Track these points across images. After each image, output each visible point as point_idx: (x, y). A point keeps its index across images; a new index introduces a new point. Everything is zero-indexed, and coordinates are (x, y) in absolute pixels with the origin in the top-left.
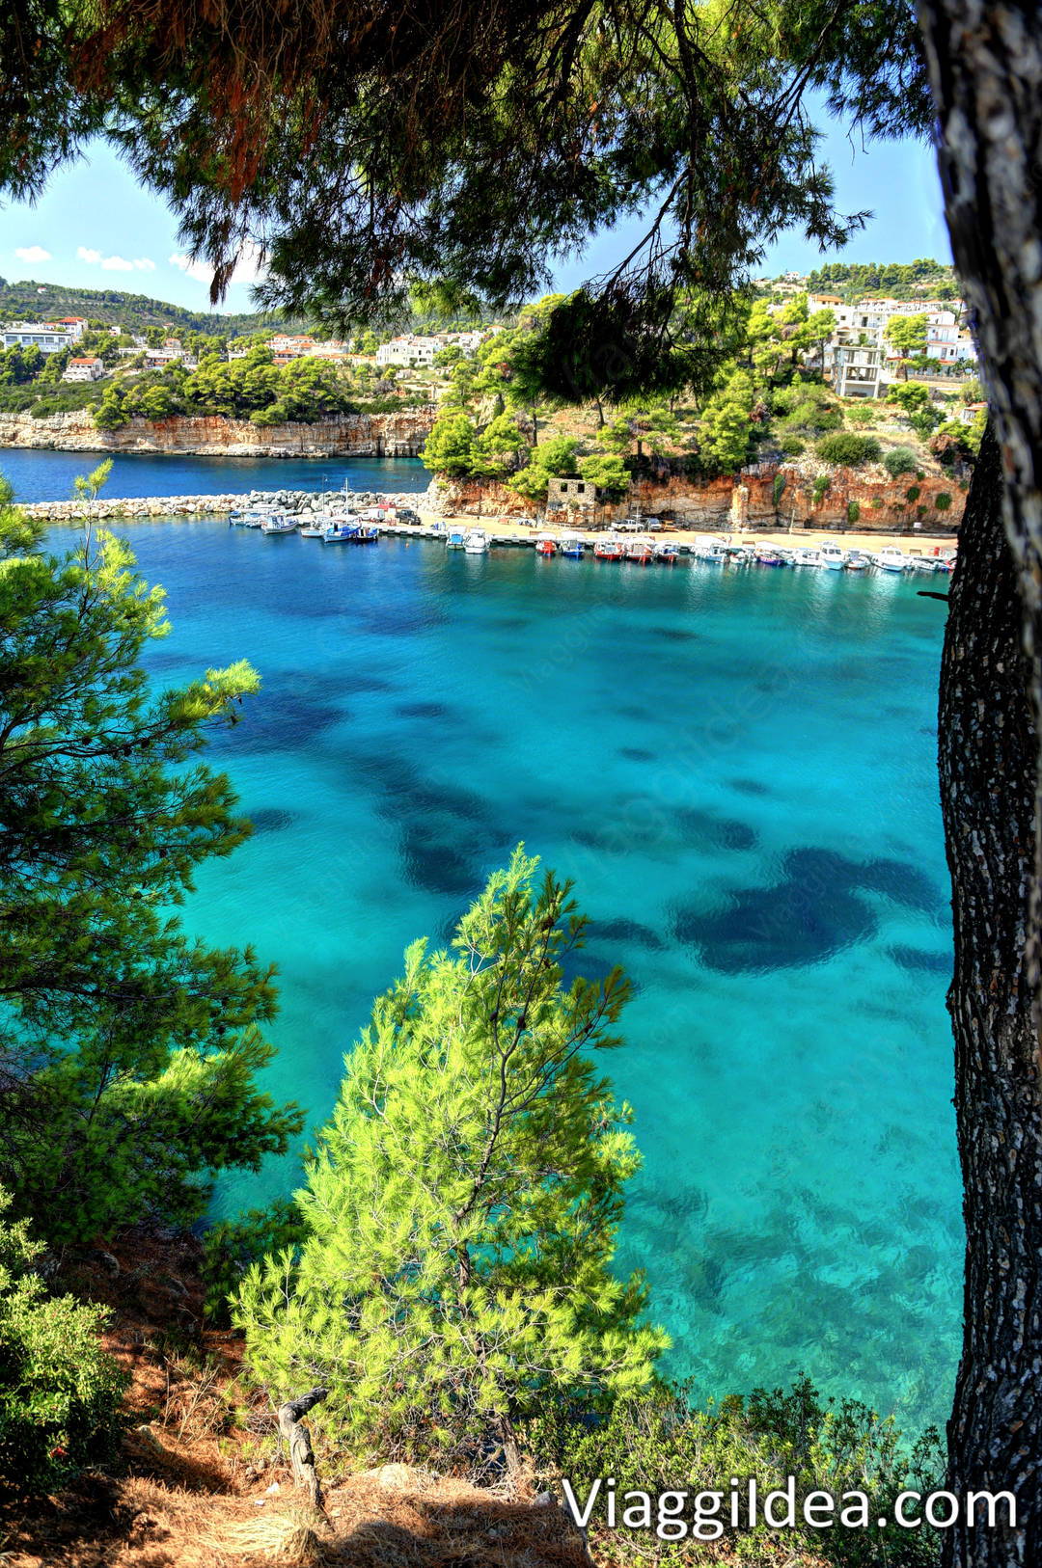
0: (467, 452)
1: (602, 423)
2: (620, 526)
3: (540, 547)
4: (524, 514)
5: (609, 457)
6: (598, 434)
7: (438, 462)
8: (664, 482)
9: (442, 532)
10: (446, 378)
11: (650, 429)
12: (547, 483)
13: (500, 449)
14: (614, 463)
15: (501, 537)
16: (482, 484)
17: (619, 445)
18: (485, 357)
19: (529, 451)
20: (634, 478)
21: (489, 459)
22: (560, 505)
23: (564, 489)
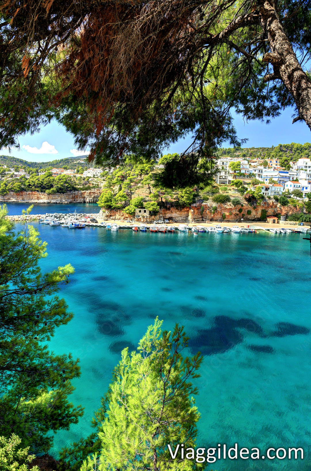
0: (111, 201)
1: (150, 193)
2: (157, 222)
3: (133, 228)
4: (128, 219)
5: (153, 202)
6: (149, 196)
7: (102, 204)
8: (169, 209)
9: (104, 225)
10: (104, 180)
11: (164, 194)
12: (135, 210)
13: (121, 200)
14: (155, 204)
15: (122, 226)
16: (116, 211)
17: (155, 199)
18: (116, 174)
19: (129, 201)
20: (160, 208)
21: (117, 203)
22: (139, 216)
23: (140, 211)
